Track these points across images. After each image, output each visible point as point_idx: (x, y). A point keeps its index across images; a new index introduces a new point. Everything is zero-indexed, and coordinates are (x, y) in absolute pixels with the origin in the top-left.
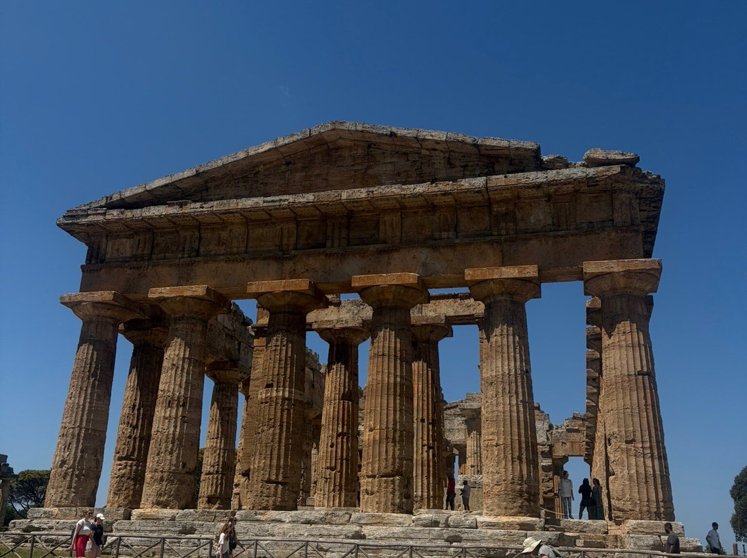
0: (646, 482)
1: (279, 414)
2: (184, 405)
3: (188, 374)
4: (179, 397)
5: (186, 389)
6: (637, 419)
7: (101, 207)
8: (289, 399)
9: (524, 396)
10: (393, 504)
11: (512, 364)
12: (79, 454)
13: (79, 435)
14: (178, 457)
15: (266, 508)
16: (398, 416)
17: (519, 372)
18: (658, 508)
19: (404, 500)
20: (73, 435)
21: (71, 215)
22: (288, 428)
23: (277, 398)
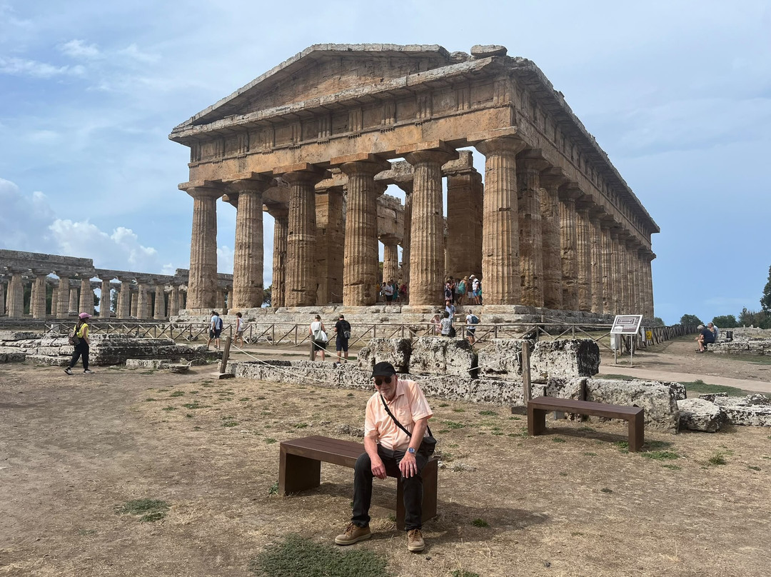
0: (497, 281)
1: (297, 251)
2: (249, 247)
3: (249, 228)
4: (245, 243)
5: (249, 237)
6: (495, 241)
7: (190, 124)
8: (303, 240)
9: (432, 230)
10: (358, 301)
11: (425, 210)
12: (200, 279)
13: (198, 267)
14: (248, 278)
15: (292, 306)
16: (361, 249)
17: (429, 214)
18: (503, 297)
19: (365, 298)
20: (195, 268)
21: (176, 131)
22: (303, 258)
23: (295, 241)
